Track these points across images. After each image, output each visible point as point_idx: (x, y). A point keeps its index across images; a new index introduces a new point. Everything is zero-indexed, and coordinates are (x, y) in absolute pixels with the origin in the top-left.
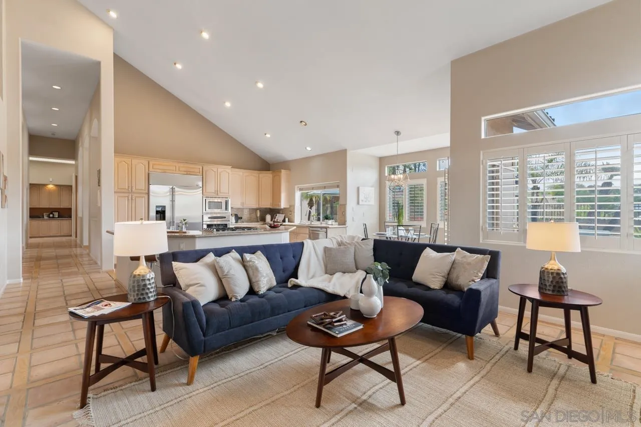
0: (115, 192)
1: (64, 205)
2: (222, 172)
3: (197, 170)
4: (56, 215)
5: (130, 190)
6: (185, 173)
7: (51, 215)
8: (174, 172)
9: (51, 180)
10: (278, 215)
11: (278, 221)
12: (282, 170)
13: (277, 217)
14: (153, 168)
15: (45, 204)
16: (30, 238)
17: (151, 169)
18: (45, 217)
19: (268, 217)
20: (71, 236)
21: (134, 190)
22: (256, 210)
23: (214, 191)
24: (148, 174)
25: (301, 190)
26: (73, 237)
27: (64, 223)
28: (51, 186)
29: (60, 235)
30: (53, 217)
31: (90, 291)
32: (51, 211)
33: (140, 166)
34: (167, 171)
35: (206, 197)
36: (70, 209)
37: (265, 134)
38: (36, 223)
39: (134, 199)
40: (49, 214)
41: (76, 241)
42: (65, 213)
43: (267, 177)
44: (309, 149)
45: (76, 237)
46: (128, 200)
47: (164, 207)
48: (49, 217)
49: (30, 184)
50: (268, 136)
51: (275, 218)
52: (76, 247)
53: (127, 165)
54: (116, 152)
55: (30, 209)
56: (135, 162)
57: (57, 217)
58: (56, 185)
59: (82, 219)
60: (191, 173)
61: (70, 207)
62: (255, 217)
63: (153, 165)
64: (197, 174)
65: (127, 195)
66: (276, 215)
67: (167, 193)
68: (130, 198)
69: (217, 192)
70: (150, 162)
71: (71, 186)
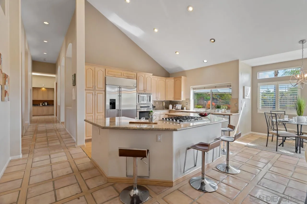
0: (85, 90)
1: (50, 99)
2: (147, 77)
3: (134, 76)
4: (46, 104)
5: (94, 88)
6: (127, 77)
7: (44, 104)
8: (121, 76)
9: (43, 85)
10: (177, 105)
11: (178, 109)
12: (182, 77)
13: (176, 106)
14: (108, 74)
15: (40, 98)
16: (33, 116)
17: (107, 74)
18: (41, 105)
19: (171, 106)
20: (53, 115)
21: (96, 88)
22: (163, 102)
23: (143, 90)
24: (105, 77)
25: (193, 89)
26: (55, 116)
27: (50, 108)
28: (43, 89)
29: (48, 114)
30: (45, 105)
31: (73, 172)
32: (44, 102)
33: (100, 71)
34: (117, 76)
35: (139, 94)
36: (53, 101)
37: (176, 52)
38: (36, 108)
39: (96, 94)
40: (43, 104)
41: (56, 118)
42: (50, 103)
43: (171, 81)
44: (205, 61)
45: (56, 116)
46: (93, 95)
47: (115, 100)
48: (43, 105)
49: (33, 88)
50: (177, 53)
51: (175, 107)
52: (56, 123)
53: (92, 71)
54: (86, 62)
55: (33, 101)
56: (97, 69)
57: (46, 105)
58: (46, 88)
59: (60, 106)
60: (131, 78)
61: (53, 100)
62: (162, 106)
63: (108, 71)
64: (133, 78)
65: (92, 92)
66: (176, 105)
67: (117, 92)
68: (94, 94)
69: (145, 90)
70: (106, 69)
71: (54, 89)
